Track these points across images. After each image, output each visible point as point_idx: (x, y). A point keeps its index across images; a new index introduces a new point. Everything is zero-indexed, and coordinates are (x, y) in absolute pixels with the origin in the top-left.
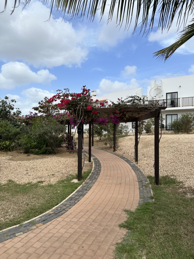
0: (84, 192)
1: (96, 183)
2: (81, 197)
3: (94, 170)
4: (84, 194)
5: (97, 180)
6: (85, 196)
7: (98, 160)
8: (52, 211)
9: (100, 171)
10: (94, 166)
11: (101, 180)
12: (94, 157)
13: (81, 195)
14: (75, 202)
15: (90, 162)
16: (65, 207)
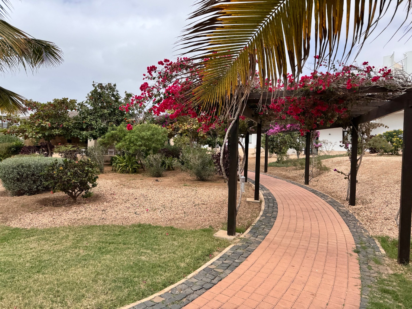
0: (236, 261)
1: (264, 244)
2: (228, 271)
3: (262, 216)
4: (235, 264)
5: (267, 237)
6: (237, 270)
7: (274, 197)
8: (160, 296)
9: (275, 218)
10: (263, 207)
11: (276, 238)
12: (265, 192)
13: (227, 265)
14: (214, 282)
15: (258, 200)
16: (189, 291)
